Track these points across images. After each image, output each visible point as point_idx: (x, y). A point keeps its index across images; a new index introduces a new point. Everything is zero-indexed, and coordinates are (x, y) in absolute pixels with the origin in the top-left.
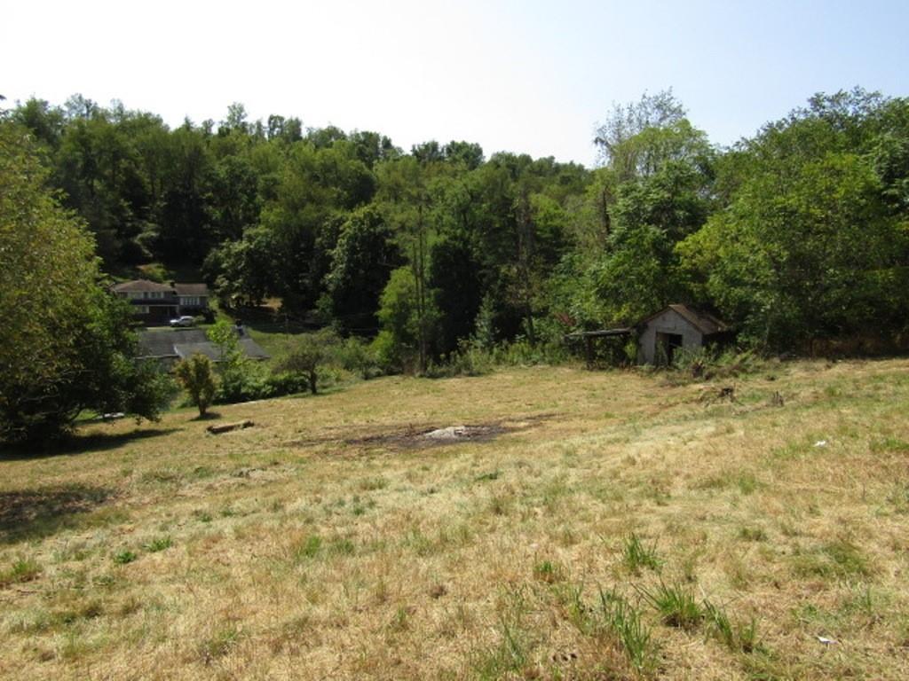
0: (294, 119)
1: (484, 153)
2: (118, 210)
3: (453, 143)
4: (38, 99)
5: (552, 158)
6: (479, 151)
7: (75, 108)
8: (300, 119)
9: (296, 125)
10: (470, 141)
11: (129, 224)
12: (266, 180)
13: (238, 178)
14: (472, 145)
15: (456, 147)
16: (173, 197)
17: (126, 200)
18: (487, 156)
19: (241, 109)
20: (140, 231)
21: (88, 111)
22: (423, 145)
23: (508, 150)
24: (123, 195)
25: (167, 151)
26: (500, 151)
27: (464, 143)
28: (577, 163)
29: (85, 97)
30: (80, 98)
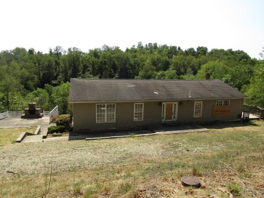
0: (155, 43)
1: (208, 49)
2: (111, 71)
3: (199, 47)
4: (96, 48)
5: (232, 49)
6: (206, 49)
7: (104, 47)
8: (157, 43)
9: (156, 45)
10: (204, 46)
11: (113, 74)
12: (142, 64)
13: (136, 63)
14: (205, 47)
15: (200, 48)
16: (122, 69)
17: (113, 69)
18: (209, 50)
19: (141, 43)
20: (115, 76)
21: (106, 48)
22: (189, 49)
23: (216, 48)
24: (112, 68)
25: (121, 58)
26: (214, 48)
27: (202, 47)
28: (241, 50)
29: (106, 45)
30: (105, 45)
